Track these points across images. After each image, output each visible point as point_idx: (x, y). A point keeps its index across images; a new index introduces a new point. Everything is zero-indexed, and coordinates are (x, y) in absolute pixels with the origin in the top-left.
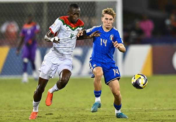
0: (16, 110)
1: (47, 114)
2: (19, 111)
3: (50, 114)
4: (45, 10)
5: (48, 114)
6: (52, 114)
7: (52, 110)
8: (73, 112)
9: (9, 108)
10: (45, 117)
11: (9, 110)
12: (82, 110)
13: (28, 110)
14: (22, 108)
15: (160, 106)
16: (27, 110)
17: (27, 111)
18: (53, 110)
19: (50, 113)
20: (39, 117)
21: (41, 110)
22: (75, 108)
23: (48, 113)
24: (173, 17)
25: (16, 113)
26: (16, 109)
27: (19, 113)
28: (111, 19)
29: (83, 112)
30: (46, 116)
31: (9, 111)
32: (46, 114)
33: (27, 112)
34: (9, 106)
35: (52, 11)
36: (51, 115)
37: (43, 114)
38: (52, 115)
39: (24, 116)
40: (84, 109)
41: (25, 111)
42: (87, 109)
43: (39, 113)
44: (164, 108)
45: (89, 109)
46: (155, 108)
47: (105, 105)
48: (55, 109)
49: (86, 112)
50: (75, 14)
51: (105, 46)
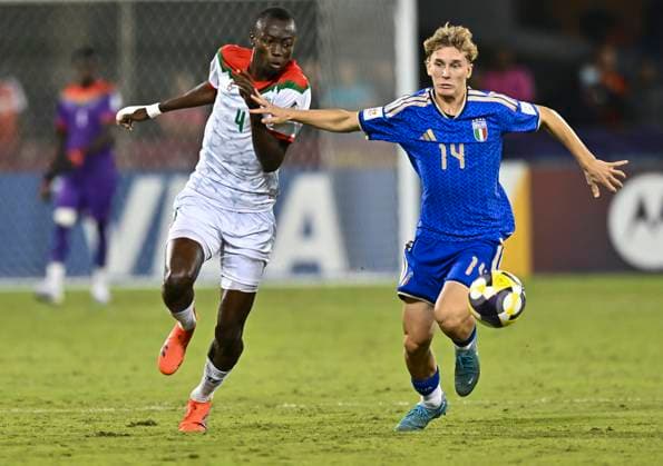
0: (16, 410)
1: (133, 425)
2: (29, 410)
3: (147, 424)
4: (127, 32)
5: (139, 424)
6: (154, 424)
7: (153, 408)
8: (231, 418)
10: (127, 435)
12: (268, 406)
13: (62, 407)
14: (39, 403)
15: (559, 391)
16: (58, 407)
17: (58, 411)
18: (158, 408)
19: (144, 420)
20: (102, 434)
21: (112, 410)
22: (240, 399)
23: (139, 420)
24: (609, 57)
25: (16, 418)
26: (17, 406)
27: (27, 421)
28: (456, 61)
29: (272, 416)
30: (130, 431)
32: (129, 423)
33: (57, 415)
36: (147, 427)
37: (118, 424)
38: (152, 427)
39: (48, 429)
40: (275, 406)
41: (50, 411)
42: (286, 405)
43: (105, 418)
44: (578, 400)
45: (294, 406)
46: (543, 400)
47: (352, 389)
48: (166, 403)
49: (283, 414)
50: (273, 40)
51: (462, 166)
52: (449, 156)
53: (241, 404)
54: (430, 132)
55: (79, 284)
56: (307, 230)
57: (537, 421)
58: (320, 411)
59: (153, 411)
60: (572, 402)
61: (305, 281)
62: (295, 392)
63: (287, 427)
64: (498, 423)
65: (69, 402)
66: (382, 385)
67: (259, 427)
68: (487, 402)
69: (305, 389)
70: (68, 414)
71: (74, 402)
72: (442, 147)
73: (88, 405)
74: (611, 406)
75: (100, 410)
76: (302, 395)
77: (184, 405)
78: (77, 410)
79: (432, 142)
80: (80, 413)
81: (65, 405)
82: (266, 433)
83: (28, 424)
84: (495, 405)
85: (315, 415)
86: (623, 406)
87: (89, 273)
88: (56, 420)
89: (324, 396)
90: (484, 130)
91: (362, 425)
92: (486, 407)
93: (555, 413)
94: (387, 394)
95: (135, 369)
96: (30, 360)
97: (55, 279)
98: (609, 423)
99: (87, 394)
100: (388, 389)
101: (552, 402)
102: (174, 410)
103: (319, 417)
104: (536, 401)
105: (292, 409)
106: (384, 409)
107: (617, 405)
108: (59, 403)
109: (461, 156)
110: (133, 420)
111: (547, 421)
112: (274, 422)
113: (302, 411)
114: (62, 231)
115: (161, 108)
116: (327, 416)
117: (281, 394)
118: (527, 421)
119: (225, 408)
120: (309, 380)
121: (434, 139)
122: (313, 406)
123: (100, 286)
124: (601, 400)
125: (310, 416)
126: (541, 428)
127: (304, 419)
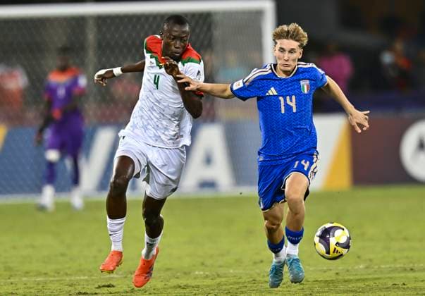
0: (24, 279)
1: (99, 287)
2: (33, 279)
3: (109, 286)
4: (91, 36)
5: (104, 286)
6: (113, 286)
7: (111, 276)
8: (162, 281)
9: (8, 273)
10: (96, 294)
11: (9, 278)
12: (185, 273)
13: (54, 276)
14: (39, 274)
15: (371, 260)
16: (52, 276)
17: (52, 279)
18: (115, 276)
19: (107, 284)
20: (80, 293)
21: (86, 277)
22: (168, 269)
23: (103, 284)
25: (25, 284)
26: (25, 276)
27: (32, 286)
28: (293, 49)
29: (188, 280)
30: (98, 291)
31: (9, 280)
32: (97, 286)
33: (51, 281)
34: (8, 269)
35: (108, 36)
36: (109, 289)
37: (90, 287)
38: (112, 288)
39: (46, 291)
40: (190, 273)
41: (47, 279)
42: (197, 273)
43: (82, 283)
44: (383, 266)
45: (202, 273)
46: (361, 267)
47: (239, 262)
48: (120, 273)
49: (195, 278)
50: (175, 38)
51: (295, 111)
52: (286, 105)
53: (169, 273)
54: (272, 89)
55: (63, 197)
56: (208, 160)
57: (358, 280)
58: (218, 276)
59: (112, 278)
60: (379, 268)
61: (207, 193)
62: (203, 264)
63: (198, 287)
64: (332, 281)
65: (59, 273)
66: (258, 258)
67: (180, 287)
68: (325, 268)
69: (209, 262)
70: (57, 281)
71: (62, 273)
72: (281, 98)
73: (71, 275)
74: (405, 270)
75: (78, 278)
76: (206, 266)
77: (132, 274)
78: (64, 278)
79: (274, 96)
80: (65, 280)
81: (56, 275)
82: (185, 291)
83: (33, 288)
84: (330, 270)
85: (215, 279)
86: (412, 269)
87: (69, 190)
88: (50, 285)
89: (220, 266)
90: (307, 85)
91: (246, 284)
92: (325, 272)
93: (369, 274)
94: (261, 264)
95: (100, 251)
96: (33, 247)
97: (48, 195)
98: (403, 281)
99: (70, 268)
100: (262, 262)
101: (367, 268)
102: (126, 277)
103: (218, 280)
104: (356, 267)
105: (201, 275)
106: (259, 274)
107: (408, 269)
108: (53, 274)
109: (293, 105)
110: (99, 284)
111: (364, 280)
112: (190, 284)
113: (207, 277)
114: (51, 165)
115: (122, 70)
116: (223, 279)
117: (194, 266)
118: (351, 280)
119: (158, 275)
120: (211, 256)
121: (276, 94)
122: (214, 273)
123: (76, 198)
124: (398, 266)
125: (212, 279)
126: (360, 284)
127: (208, 282)
